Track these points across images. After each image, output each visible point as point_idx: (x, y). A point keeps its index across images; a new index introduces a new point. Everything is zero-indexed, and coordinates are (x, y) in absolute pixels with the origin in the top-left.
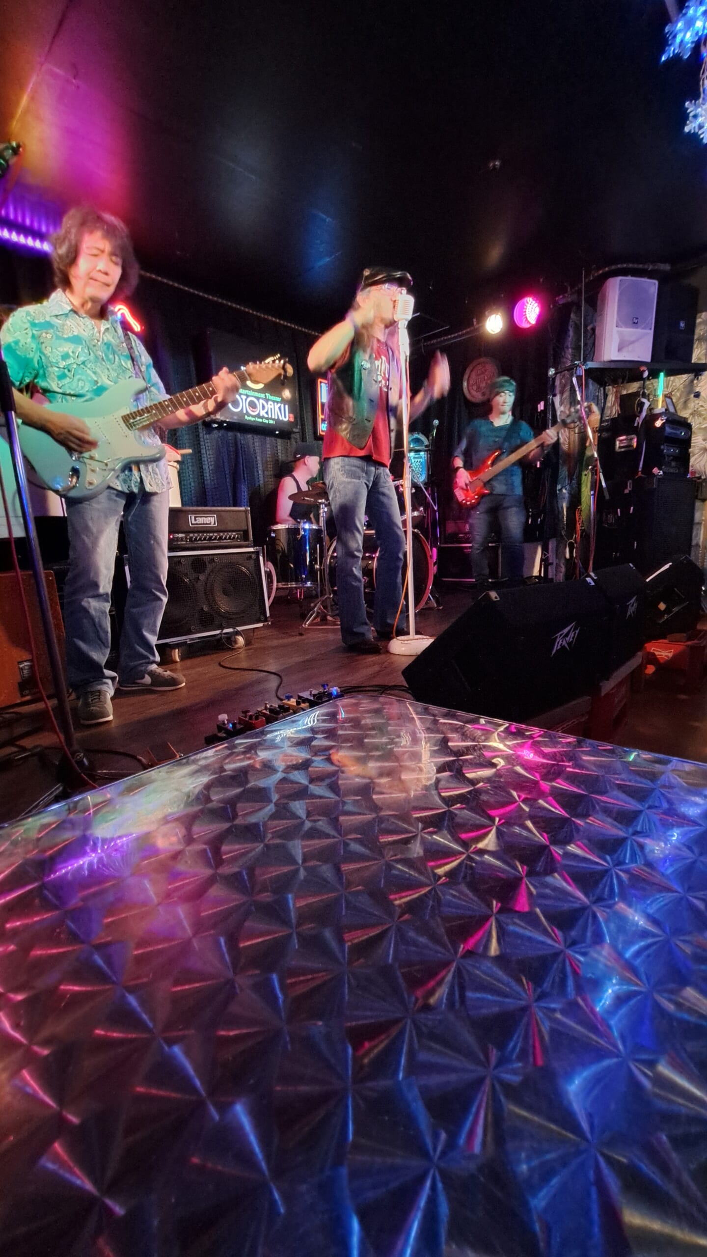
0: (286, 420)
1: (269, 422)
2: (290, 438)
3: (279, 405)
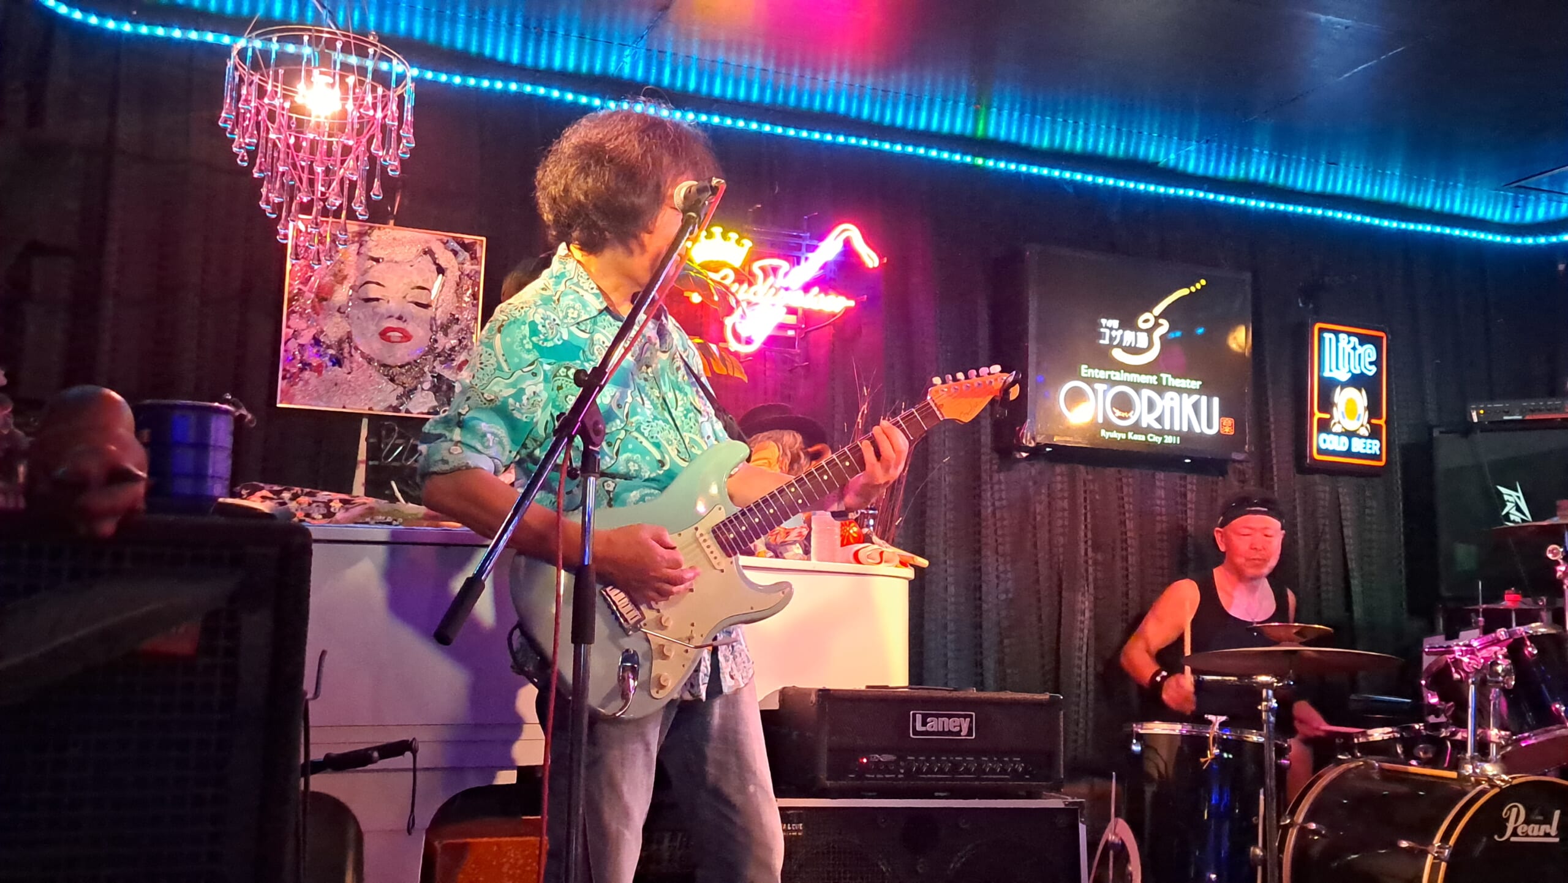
0: (1213, 431)
1: (1163, 439)
2: (1223, 473)
3: (1195, 397)
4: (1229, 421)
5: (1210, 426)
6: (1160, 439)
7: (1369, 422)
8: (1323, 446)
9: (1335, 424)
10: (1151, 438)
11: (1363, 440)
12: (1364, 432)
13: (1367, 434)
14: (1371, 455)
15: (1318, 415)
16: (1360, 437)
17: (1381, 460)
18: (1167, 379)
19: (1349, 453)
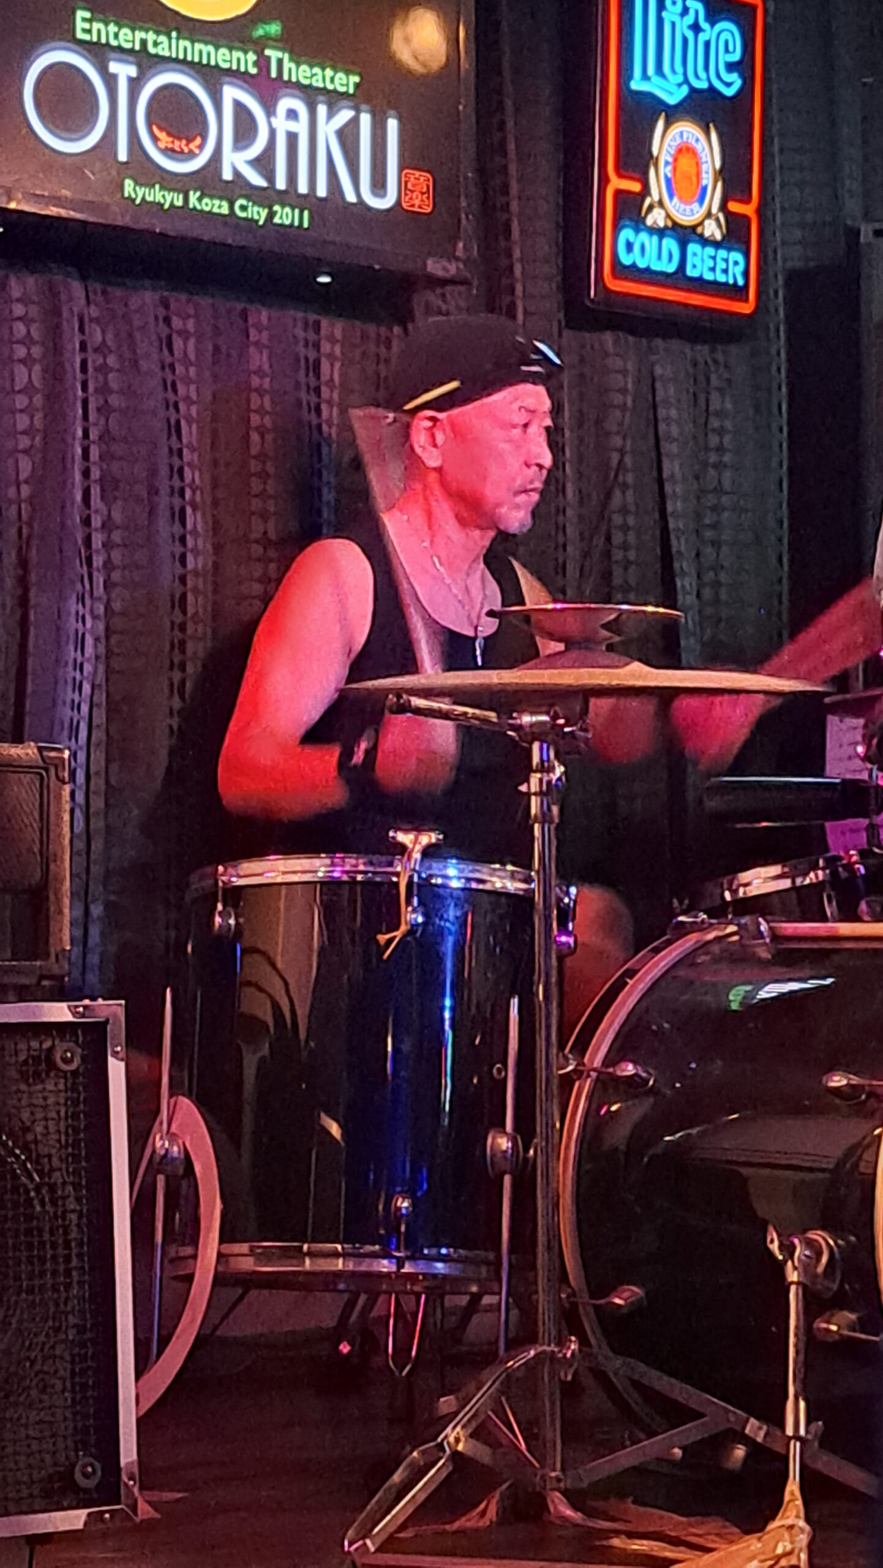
0: (385, 202)
1: (271, 215)
2: (404, 318)
3: (345, 115)
4: (422, 179)
5: (379, 185)
6: (264, 213)
7: (723, 207)
8: (626, 259)
9: (651, 208)
10: (244, 208)
11: (710, 251)
12: (712, 230)
13: (718, 237)
14: (726, 284)
15: (616, 183)
16: (705, 242)
17: (747, 300)
18: (280, 62)
19: (679, 278)
